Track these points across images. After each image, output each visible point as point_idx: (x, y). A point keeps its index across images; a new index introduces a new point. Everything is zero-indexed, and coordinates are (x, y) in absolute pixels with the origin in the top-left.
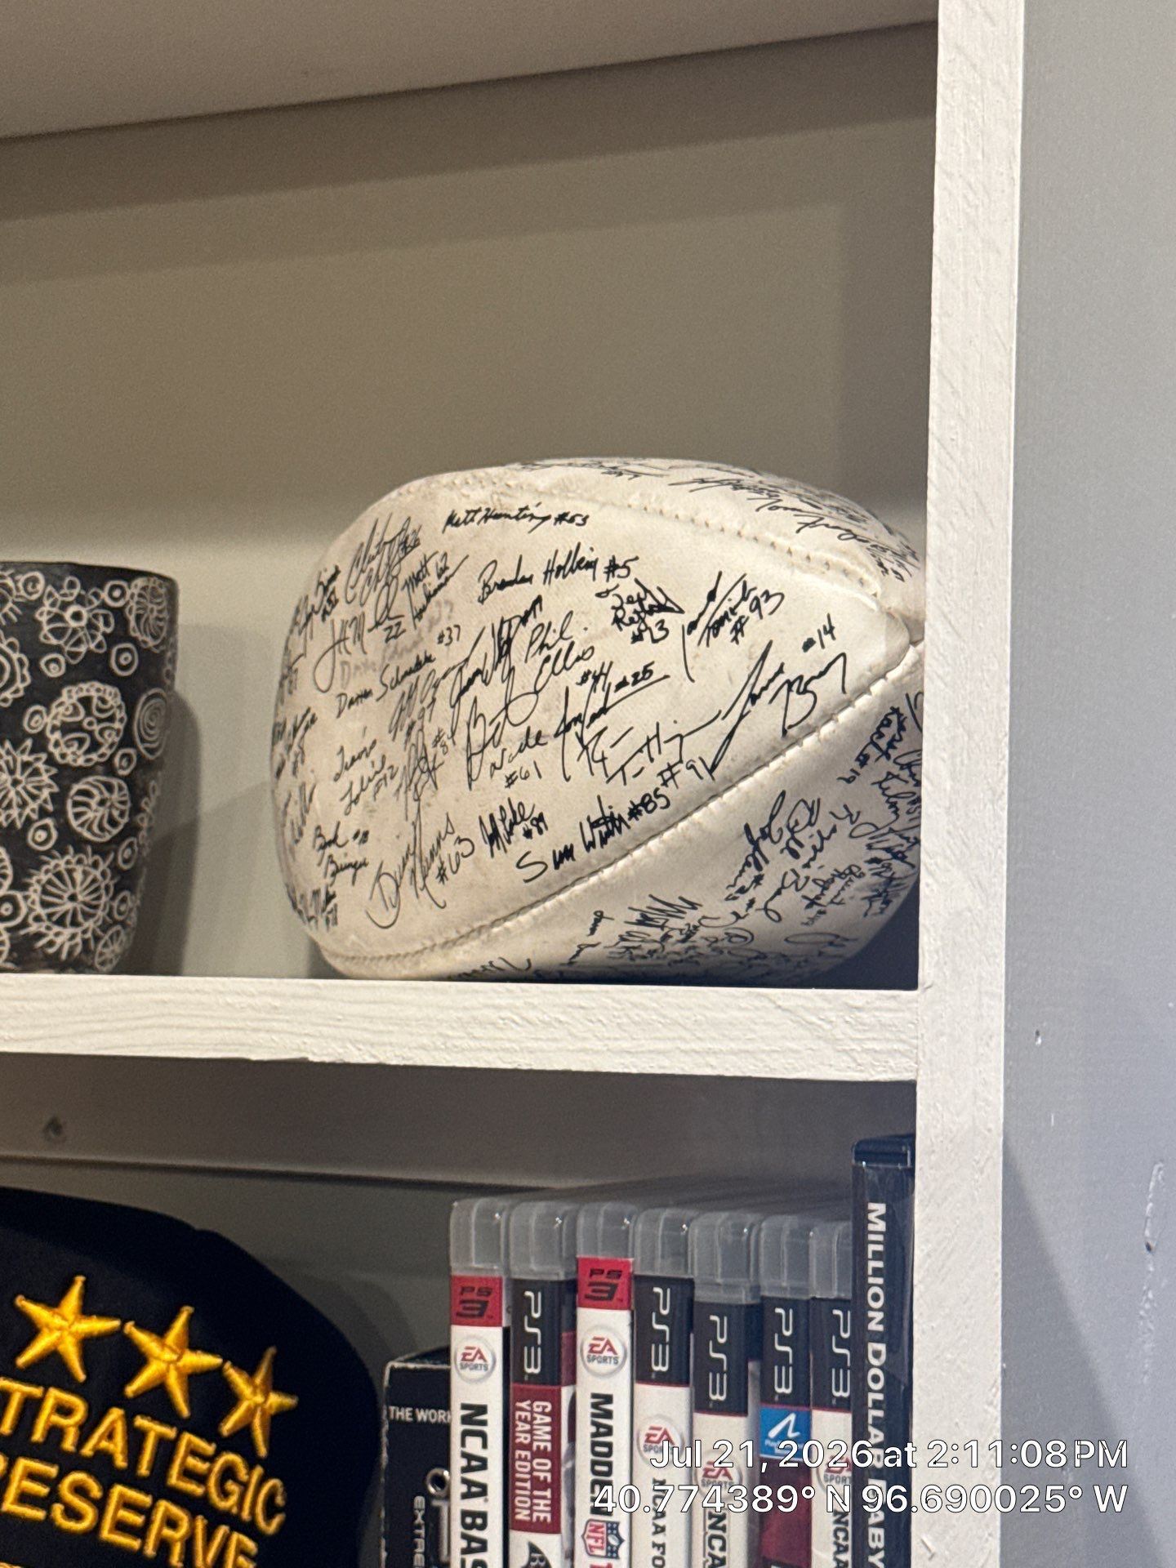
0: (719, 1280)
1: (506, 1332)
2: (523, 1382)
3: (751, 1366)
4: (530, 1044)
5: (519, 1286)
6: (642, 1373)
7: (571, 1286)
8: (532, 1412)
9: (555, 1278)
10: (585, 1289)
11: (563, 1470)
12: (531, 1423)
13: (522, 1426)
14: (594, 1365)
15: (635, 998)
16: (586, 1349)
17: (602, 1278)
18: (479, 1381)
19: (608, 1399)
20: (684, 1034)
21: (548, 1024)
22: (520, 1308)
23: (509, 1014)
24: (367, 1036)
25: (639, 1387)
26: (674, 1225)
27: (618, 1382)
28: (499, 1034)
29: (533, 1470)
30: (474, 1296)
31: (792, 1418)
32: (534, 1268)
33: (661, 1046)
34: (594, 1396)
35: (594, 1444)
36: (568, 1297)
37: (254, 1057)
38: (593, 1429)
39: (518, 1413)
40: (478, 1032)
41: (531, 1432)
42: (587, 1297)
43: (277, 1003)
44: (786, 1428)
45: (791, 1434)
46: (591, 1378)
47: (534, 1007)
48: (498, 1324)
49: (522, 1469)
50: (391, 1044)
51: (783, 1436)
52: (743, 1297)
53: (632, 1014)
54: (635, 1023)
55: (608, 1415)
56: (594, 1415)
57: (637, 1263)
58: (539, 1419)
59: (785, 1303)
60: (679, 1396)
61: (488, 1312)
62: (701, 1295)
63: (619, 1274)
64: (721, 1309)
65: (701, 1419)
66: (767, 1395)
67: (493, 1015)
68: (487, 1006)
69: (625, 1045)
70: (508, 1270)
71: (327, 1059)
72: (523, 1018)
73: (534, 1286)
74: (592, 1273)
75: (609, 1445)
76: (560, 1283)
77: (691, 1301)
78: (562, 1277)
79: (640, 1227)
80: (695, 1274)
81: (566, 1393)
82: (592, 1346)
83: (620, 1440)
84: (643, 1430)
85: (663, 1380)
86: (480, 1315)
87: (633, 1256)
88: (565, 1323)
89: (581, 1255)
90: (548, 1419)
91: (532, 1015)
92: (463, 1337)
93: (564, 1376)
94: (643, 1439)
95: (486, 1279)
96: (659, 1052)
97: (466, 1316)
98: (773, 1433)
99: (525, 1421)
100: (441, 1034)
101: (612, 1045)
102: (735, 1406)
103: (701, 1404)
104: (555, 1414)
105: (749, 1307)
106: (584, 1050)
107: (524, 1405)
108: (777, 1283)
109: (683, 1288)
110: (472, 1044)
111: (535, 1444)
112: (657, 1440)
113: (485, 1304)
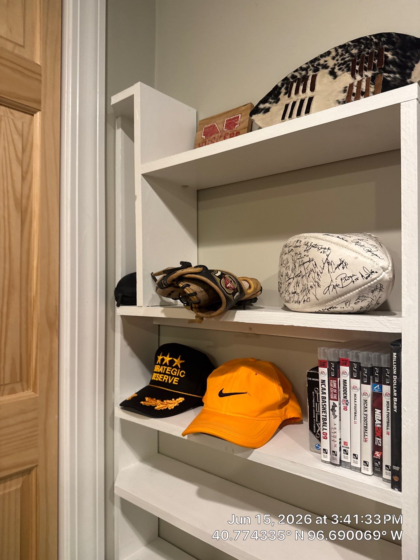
0: (365, 363)
1: (328, 369)
2: (331, 377)
3: (371, 377)
4: (332, 325)
5: (330, 362)
6: (352, 377)
7: (339, 362)
8: (333, 382)
9: (336, 361)
10: (341, 363)
11: (338, 391)
12: (333, 384)
13: (331, 384)
14: (343, 375)
15: (350, 318)
16: (342, 372)
17: (344, 361)
18: (324, 376)
19: (346, 381)
20: (358, 324)
21: (334, 322)
22: (330, 366)
23: (327, 320)
24: (303, 322)
25: (351, 379)
26: (357, 353)
27: (348, 378)
28: (325, 323)
29: (333, 391)
30: (322, 363)
31: (378, 386)
32: (332, 359)
33: (355, 326)
34: (343, 380)
35: (343, 387)
36: (338, 364)
37: (285, 325)
38: (343, 385)
39: (330, 382)
40: (322, 322)
41: (333, 385)
42: (342, 364)
43: (288, 317)
44: (378, 387)
45: (378, 388)
46: (343, 377)
47: (332, 319)
48: (327, 368)
49: (331, 391)
50: (307, 324)
51: (377, 388)
52: (369, 366)
53: (349, 320)
54: (350, 322)
55: (346, 383)
56: (343, 383)
57: (350, 359)
58: (334, 383)
59: (377, 367)
60: (358, 381)
61: (325, 366)
62: (362, 365)
63: (347, 361)
64: (366, 368)
65: (362, 385)
66: (374, 382)
67: (325, 320)
68: (323, 318)
69: (349, 325)
70: (328, 359)
71: (297, 326)
72: (330, 321)
73: (333, 362)
74: (342, 360)
75: (346, 388)
76: (337, 362)
77: (360, 366)
78: (337, 361)
79: (351, 353)
80: (360, 361)
81: (338, 379)
82: (343, 372)
83: (348, 387)
84: (352, 386)
85: (355, 378)
86: (324, 366)
87: (349, 358)
88: (338, 368)
89: (340, 357)
90: (336, 383)
91: (331, 320)
92: (321, 369)
93: (338, 376)
94: (352, 387)
95: (324, 360)
96: (355, 327)
97: (321, 366)
98: (375, 388)
99: (332, 383)
100: (316, 322)
101: (346, 325)
102: (368, 383)
103: (362, 382)
104: (337, 382)
105: (370, 367)
106: (341, 326)
107: (331, 381)
108: (375, 364)
109: (359, 364)
110: (321, 324)
111: (334, 387)
112: (355, 388)
113: (324, 364)
